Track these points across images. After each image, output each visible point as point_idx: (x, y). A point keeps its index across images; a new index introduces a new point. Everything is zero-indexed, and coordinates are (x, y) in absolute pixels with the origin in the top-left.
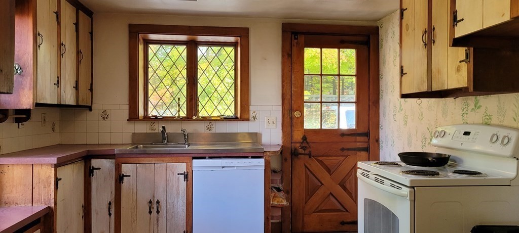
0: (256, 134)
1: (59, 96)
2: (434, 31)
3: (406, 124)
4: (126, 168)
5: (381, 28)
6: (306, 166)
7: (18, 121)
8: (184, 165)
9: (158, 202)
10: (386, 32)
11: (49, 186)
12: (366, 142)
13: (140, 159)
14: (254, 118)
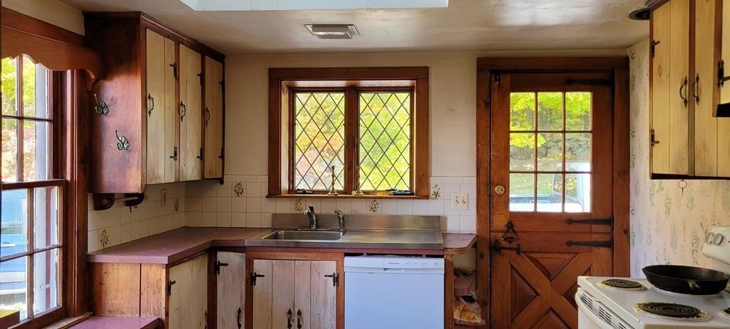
0: (439, 217)
1: (178, 171)
2: (697, 82)
3: (668, 211)
4: (260, 266)
5: (632, 58)
6: (512, 266)
7: (129, 204)
8: (334, 263)
9: (299, 313)
10: (639, 67)
11: (159, 292)
12: (609, 234)
13: (277, 253)
14: (436, 194)
